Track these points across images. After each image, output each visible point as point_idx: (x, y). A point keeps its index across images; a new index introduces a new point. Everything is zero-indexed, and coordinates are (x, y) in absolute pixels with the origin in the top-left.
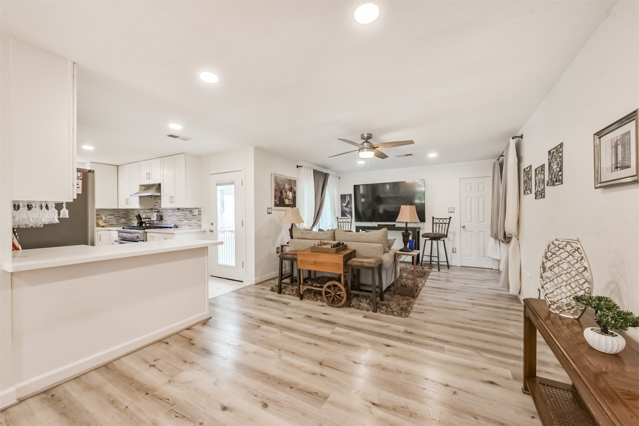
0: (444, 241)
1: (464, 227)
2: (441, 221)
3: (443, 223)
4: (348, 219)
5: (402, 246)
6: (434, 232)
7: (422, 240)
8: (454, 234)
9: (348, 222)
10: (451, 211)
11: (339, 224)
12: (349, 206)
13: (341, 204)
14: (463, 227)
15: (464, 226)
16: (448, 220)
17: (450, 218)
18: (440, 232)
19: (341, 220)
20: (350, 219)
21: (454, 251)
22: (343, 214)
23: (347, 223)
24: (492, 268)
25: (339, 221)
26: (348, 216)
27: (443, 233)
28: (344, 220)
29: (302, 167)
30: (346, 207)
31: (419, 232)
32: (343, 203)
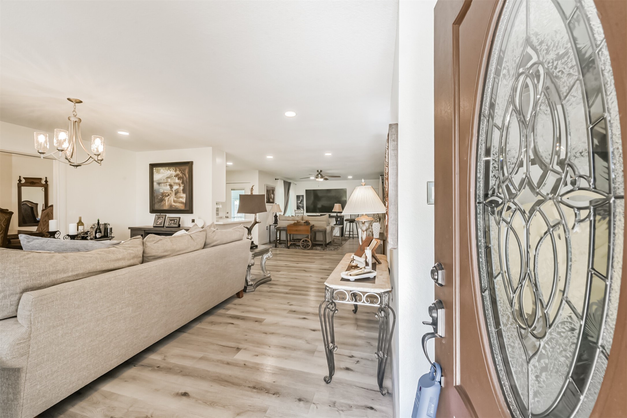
4: (301, 211)
5: (335, 223)
7: (345, 223)
12: (302, 203)
19: (297, 212)
29: (278, 179)
30: (300, 203)
31: (343, 219)
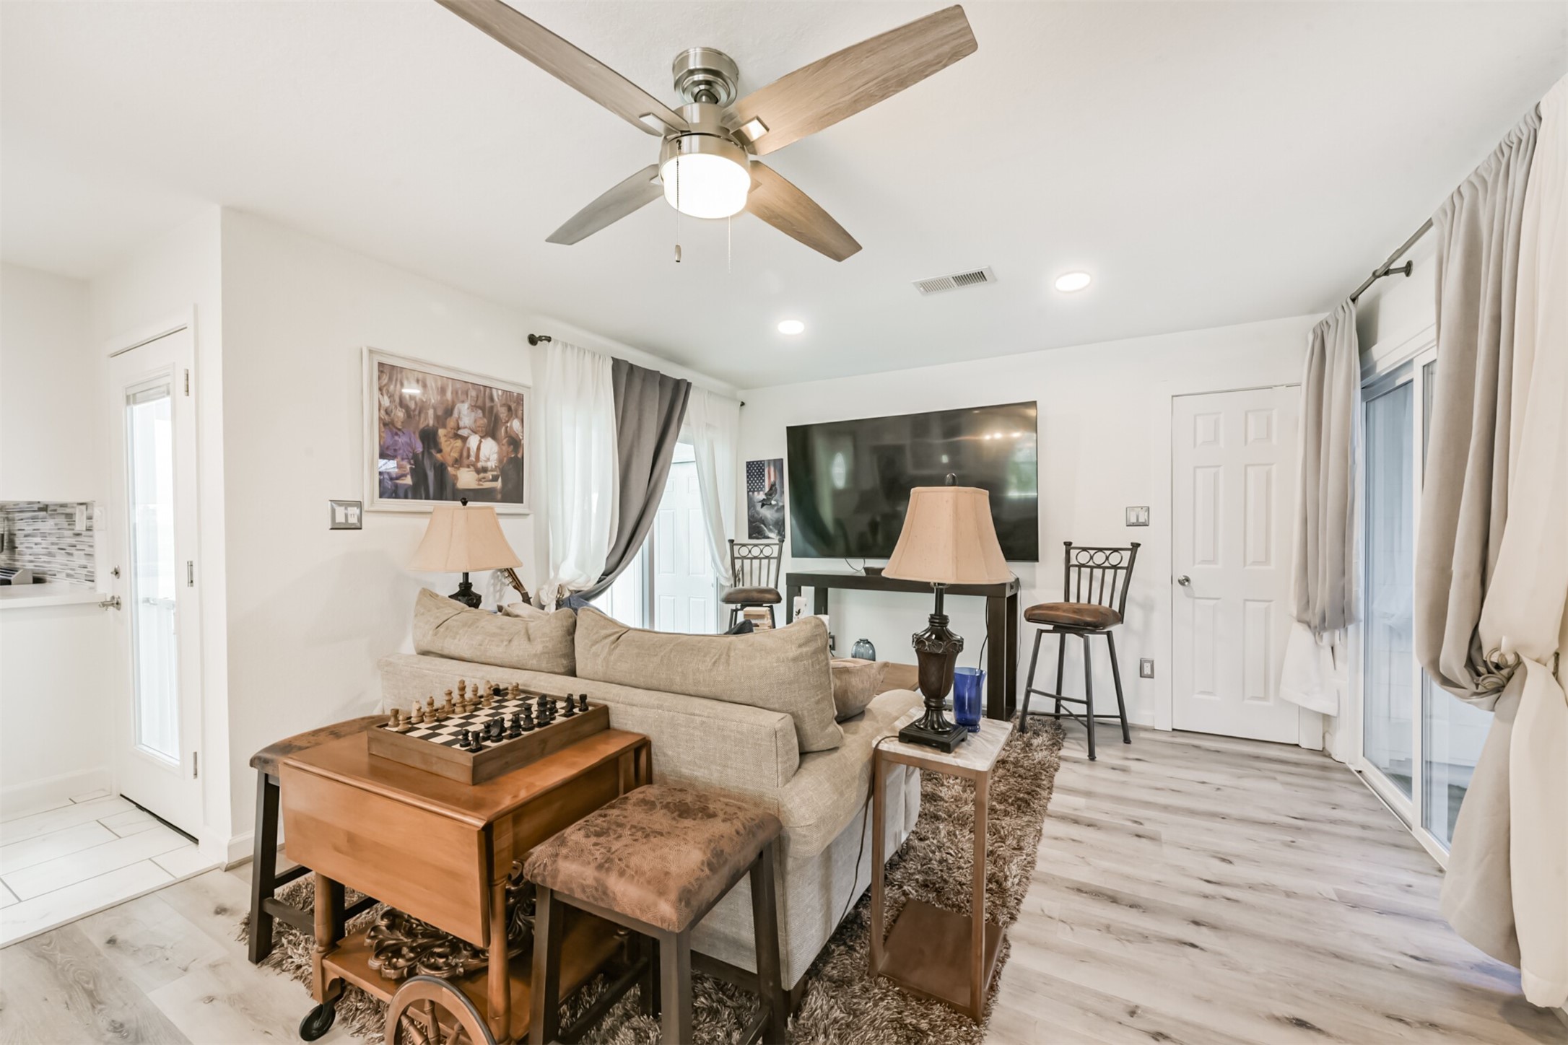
0: (1109, 634)
1: (1185, 581)
2: (1100, 558)
3: (1106, 564)
4: (768, 549)
6: (1073, 599)
7: (1026, 627)
8: (1148, 607)
9: (767, 557)
10: (1138, 520)
11: (738, 563)
12: (773, 502)
13: (748, 492)
14: (1181, 582)
15: (1187, 580)
16: (1127, 555)
17: (1135, 546)
18: (1095, 601)
19: (744, 551)
20: (776, 548)
21: (1146, 671)
22: (756, 529)
23: (765, 562)
24: (1297, 743)
25: (736, 555)
26: (771, 535)
27: (1106, 603)
28: (756, 552)
29: (549, 339)
30: (764, 503)
32: (754, 492)
